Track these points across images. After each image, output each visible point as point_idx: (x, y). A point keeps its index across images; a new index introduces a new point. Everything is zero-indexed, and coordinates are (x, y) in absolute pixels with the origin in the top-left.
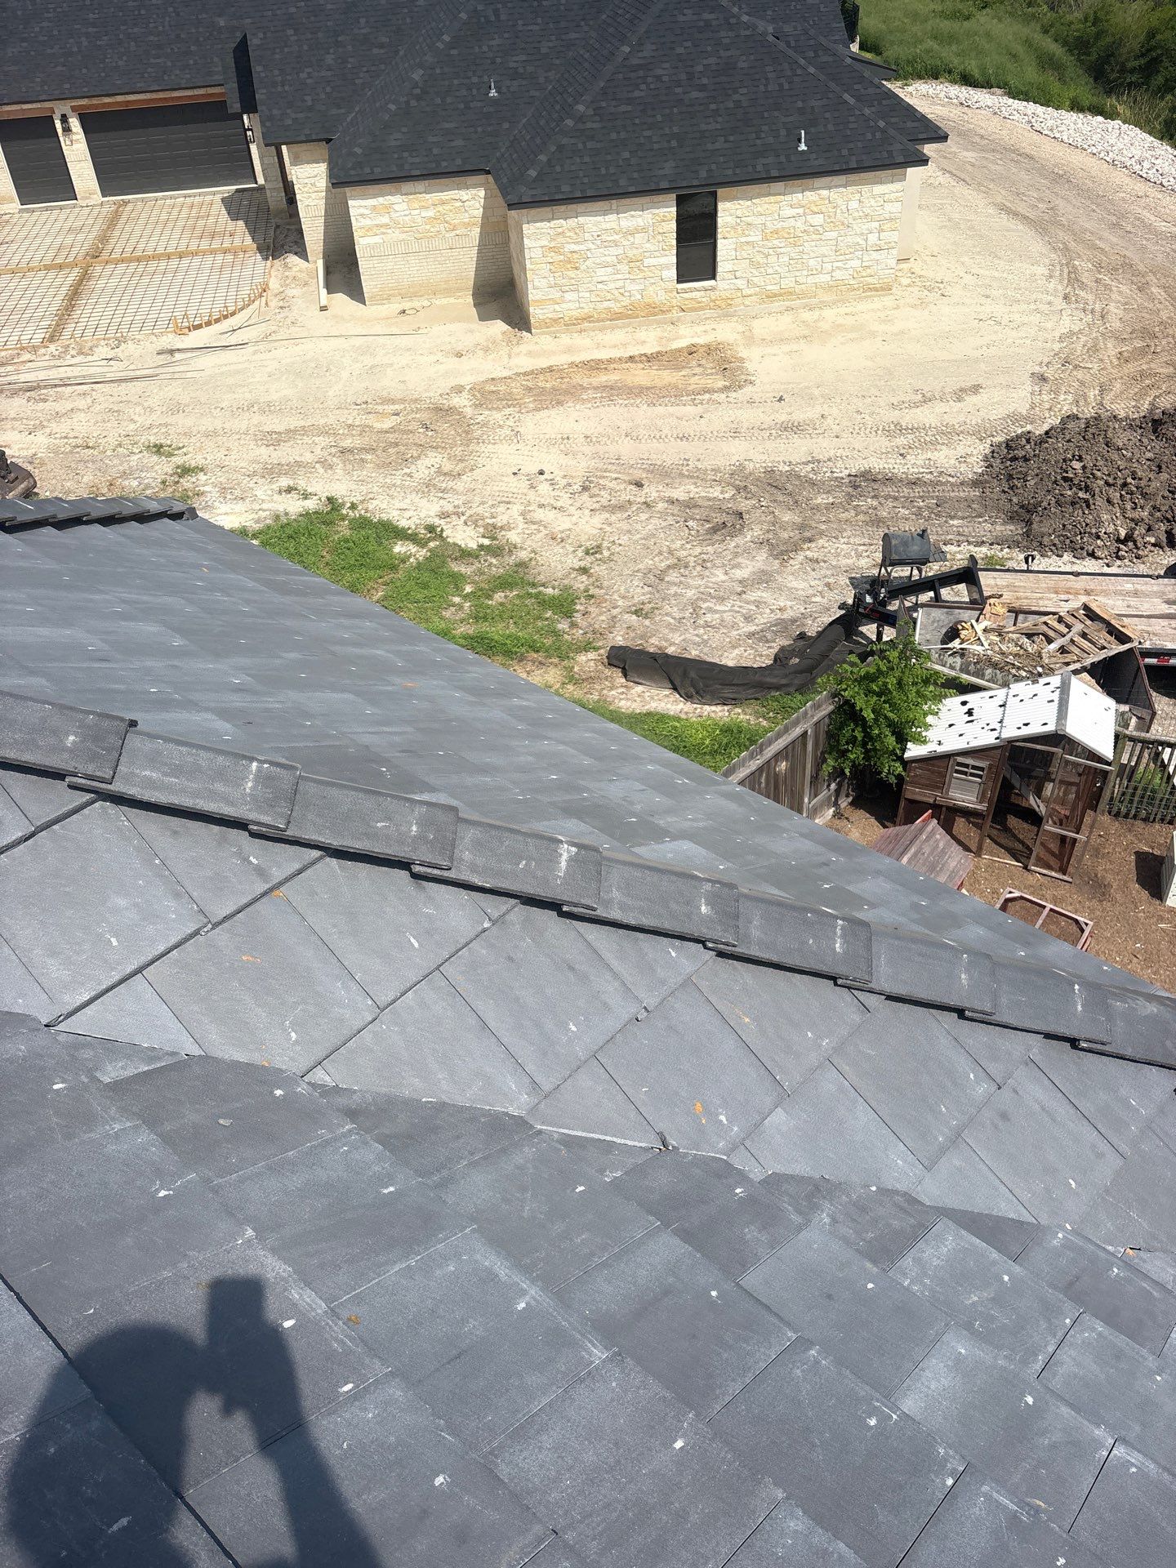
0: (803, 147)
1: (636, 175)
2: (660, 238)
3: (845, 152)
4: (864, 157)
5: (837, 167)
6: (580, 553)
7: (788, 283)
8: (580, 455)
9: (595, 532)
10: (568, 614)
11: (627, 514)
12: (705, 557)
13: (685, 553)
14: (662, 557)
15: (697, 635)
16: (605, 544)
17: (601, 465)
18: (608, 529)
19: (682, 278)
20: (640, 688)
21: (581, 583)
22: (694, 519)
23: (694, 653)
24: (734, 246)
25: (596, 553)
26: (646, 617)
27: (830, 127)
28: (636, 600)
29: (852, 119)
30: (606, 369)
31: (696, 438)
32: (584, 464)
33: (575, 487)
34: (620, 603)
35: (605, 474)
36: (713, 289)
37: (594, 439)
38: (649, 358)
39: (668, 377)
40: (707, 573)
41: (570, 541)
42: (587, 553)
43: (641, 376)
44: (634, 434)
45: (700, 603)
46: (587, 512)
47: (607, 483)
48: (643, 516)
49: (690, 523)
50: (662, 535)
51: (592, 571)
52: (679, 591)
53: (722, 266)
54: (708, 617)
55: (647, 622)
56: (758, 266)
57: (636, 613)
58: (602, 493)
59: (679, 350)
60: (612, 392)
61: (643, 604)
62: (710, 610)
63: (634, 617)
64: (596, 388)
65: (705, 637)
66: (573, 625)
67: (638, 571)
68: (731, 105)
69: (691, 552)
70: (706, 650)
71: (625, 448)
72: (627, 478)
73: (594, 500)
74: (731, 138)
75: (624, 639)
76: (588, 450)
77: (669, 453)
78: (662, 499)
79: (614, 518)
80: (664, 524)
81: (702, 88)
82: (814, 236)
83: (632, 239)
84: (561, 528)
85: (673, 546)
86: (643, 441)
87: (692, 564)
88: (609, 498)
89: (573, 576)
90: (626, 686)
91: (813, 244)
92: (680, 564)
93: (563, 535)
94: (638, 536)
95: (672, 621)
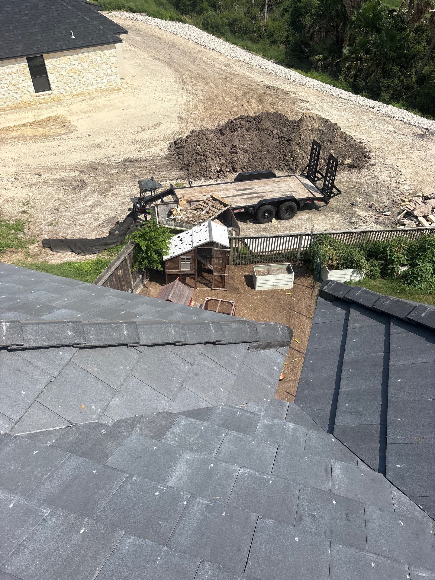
0: (73, 37)
1: (7, 51)
2: (24, 75)
3: (90, 39)
4: (98, 40)
5: (88, 44)
6: (21, 205)
7: (81, 90)
8: (11, 166)
9: (25, 196)
10: (22, 230)
11: (37, 187)
12: (73, 199)
13: (65, 199)
14: (56, 202)
15: (77, 229)
16: (31, 200)
17: (21, 169)
18: (31, 194)
19: (37, 91)
20: (59, 254)
21: (24, 217)
22: (66, 185)
23: (77, 236)
24: (55, 77)
25: (28, 204)
26: (55, 226)
27: (82, 29)
28: (49, 220)
29: (89, 26)
30: (14, 130)
31: (59, 154)
32: (13, 170)
33: (13, 179)
34: (43, 222)
35: (24, 172)
36: (51, 94)
37: (16, 159)
38: (32, 124)
39: (41, 131)
40: (76, 205)
41: (15, 201)
42: (24, 205)
43: (29, 131)
44: (32, 155)
45: (76, 217)
46: (20, 189)
47: (26, 176)
48: (45, 187)
49: (64, 187)
50: (54, 193)
51: (28, 211)
52: (66, 214)
53: (52, 85)
54: (80, 222)
55: (56, 228)
56: (67, 84)
57: (50, 225)
58: (25, 180)
59: (44, 120)
60: (19, 139)
61: (52, 221)
62: (80, 219)
63: (50, 227)
64: (11, 138)
65: (81, 230)
66: (25, 234)
67: (47, 209)
68: (40, 22)
69: (67, 198)
70: (82, 234)
71: (30, 161)
72: (34, 173)
73: (22, 183)
74: (44, 35)
75: (48, 236)
76: (13, 163)
77: (50, 161)
78: (51, 179)
79: (32, 189)
80: (54, 189)
81: (27, 15)
82: (86, 71)
83: (11, 76)
84: (9, 197)
85: (60, 197)
86: (37, 157)
87: (69, 203)
88: (28, 182)
89: (20, 215)
90: (53, 254)
91: (87, 74)
92: (64, 203)
93: (12, 199)
94: (44, 195)
95: (66, 226)
